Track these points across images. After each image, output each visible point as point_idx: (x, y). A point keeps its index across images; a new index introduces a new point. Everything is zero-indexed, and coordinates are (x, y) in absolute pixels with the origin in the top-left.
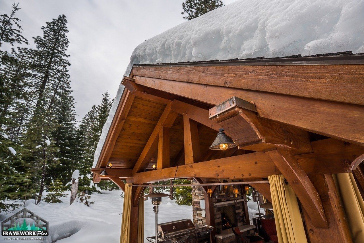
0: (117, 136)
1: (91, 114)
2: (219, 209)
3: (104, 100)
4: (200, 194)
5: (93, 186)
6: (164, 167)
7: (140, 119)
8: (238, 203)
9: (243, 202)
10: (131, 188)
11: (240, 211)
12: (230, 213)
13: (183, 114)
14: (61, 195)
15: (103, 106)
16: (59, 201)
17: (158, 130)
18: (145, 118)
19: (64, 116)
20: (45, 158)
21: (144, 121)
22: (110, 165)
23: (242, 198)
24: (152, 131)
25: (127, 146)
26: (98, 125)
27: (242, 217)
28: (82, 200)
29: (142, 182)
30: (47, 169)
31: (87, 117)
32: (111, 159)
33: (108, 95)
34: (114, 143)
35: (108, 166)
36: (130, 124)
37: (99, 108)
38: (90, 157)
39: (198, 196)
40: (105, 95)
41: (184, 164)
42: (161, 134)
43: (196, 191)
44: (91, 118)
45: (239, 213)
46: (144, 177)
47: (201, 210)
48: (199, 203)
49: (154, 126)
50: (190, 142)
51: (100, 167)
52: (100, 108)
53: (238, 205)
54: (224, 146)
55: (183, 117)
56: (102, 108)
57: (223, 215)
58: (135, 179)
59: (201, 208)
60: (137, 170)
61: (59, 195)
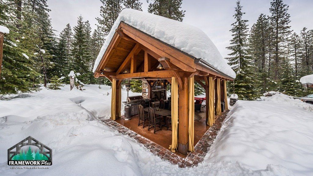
0: (110, 56)
1: (66, 31)
2: (154, 92)
3: (79, 22)
4: (146, 86)
5: (77, 81)
6: (134, 72)
7: (122, 49)
8: (162, 90)
9: (165, 91)
10: (116, 81)
11: (163, 94)
12: (159, 95)
13: (144, 50)
14: (59, 85)
15: (79, 27)
16: (60, 89)
17: (131, 55)
18: (125, 49)
19: (46, 30)
20: (43, 62)
21: (124, 50)
22: (105, 70)
23: (165, 89)
24: (128, 55)
25: (114, 61)
26: (77, 42)
27: (164, 96)
28: (78, 88)
29: (122, 78)
30: (46, 69)
31: (63, 33)
32: (106, 67)
33: (82, 18)
34: (108, 59)
35: (104, 70)
36: (117, 51)
37: (75, 28)
38: (73, 63)
39: (145, 87)
40: (79, 18)
41: (143, 71)
42: (133, 57)
43: (144, 85)
44: (67, 34)
45: (163, 95)
46: (123, 76)
47: (146, 93)
48: (145, 90)
49: (129, 53)
50: (147, 63)
51: (99, 70)
52: (77, 28)
53: (162, 92)
54: (161, 68)
55: (144, 52)
56: (78, 28)
57: (156, 95)
58: (118, 77)
59: (146, 92)
60: (119, 73)
61: (58, 85)
